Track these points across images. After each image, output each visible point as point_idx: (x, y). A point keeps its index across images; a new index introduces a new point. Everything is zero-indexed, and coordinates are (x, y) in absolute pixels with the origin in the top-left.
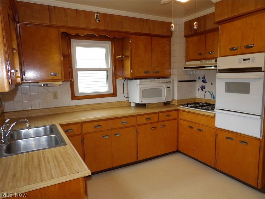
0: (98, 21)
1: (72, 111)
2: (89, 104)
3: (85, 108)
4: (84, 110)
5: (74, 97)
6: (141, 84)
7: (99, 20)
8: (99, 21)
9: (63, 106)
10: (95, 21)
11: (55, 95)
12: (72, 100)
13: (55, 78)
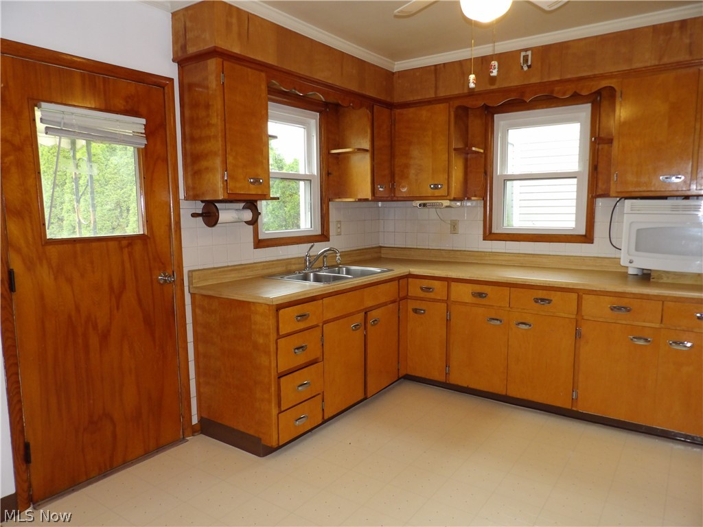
0: (525, 68)
1: (479, 262)
2: (517, 252)
3: (506, 261)
4: (504, 263)
5: (489, 235)
6: (633, 212)
7: (529, 63)
8: (529, 67)
9: (467, 249)
10: (520, 68)
11: (454, 226)
12: (484, 240)
13: (437, 193)
